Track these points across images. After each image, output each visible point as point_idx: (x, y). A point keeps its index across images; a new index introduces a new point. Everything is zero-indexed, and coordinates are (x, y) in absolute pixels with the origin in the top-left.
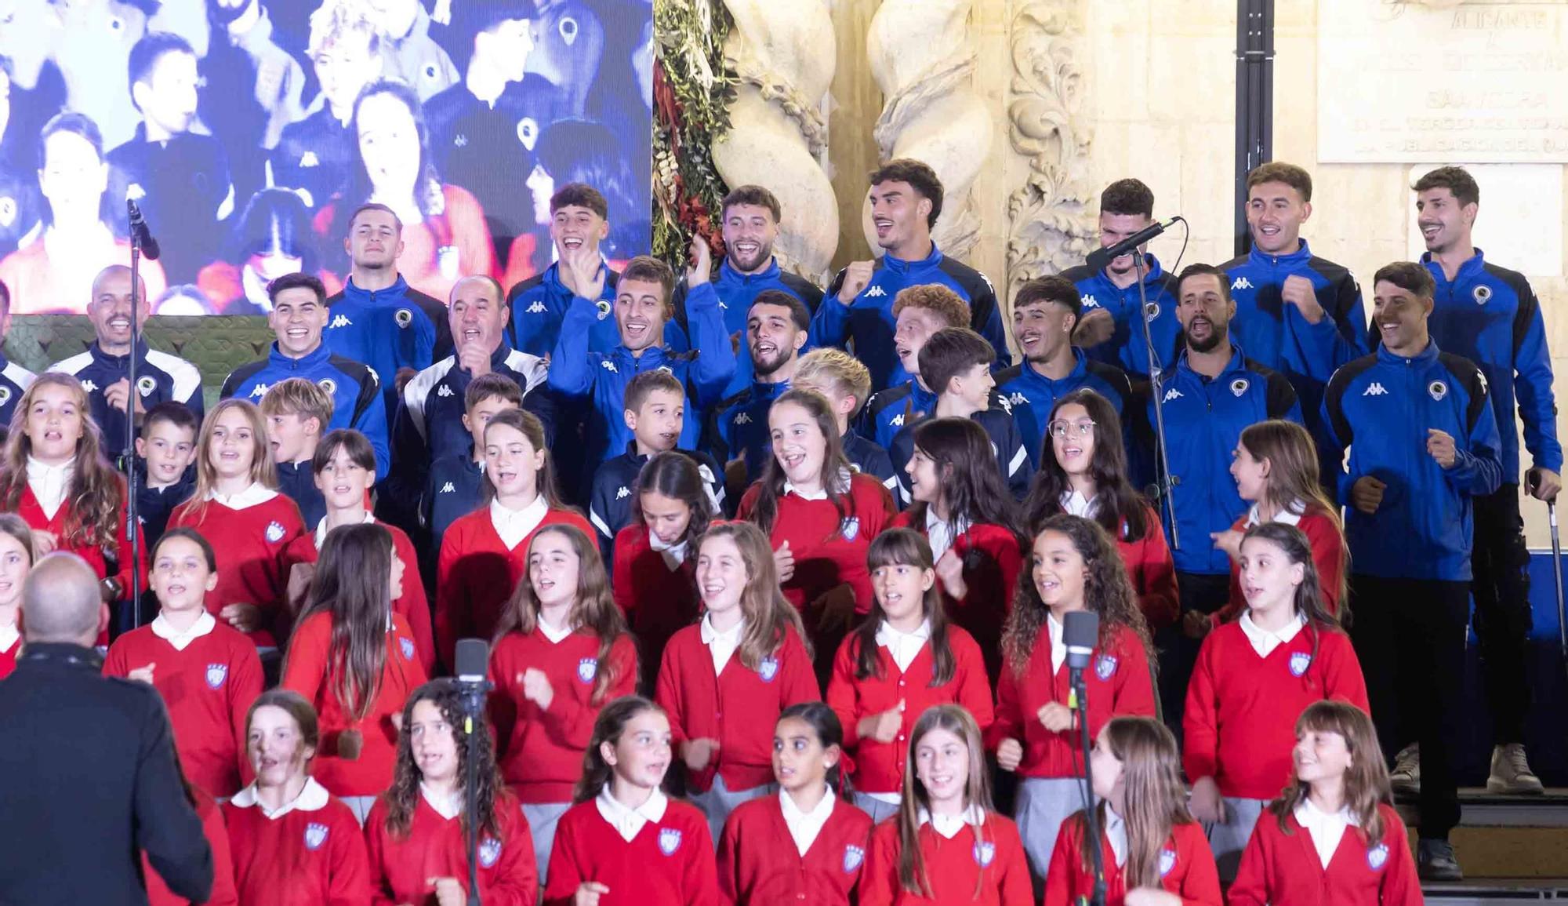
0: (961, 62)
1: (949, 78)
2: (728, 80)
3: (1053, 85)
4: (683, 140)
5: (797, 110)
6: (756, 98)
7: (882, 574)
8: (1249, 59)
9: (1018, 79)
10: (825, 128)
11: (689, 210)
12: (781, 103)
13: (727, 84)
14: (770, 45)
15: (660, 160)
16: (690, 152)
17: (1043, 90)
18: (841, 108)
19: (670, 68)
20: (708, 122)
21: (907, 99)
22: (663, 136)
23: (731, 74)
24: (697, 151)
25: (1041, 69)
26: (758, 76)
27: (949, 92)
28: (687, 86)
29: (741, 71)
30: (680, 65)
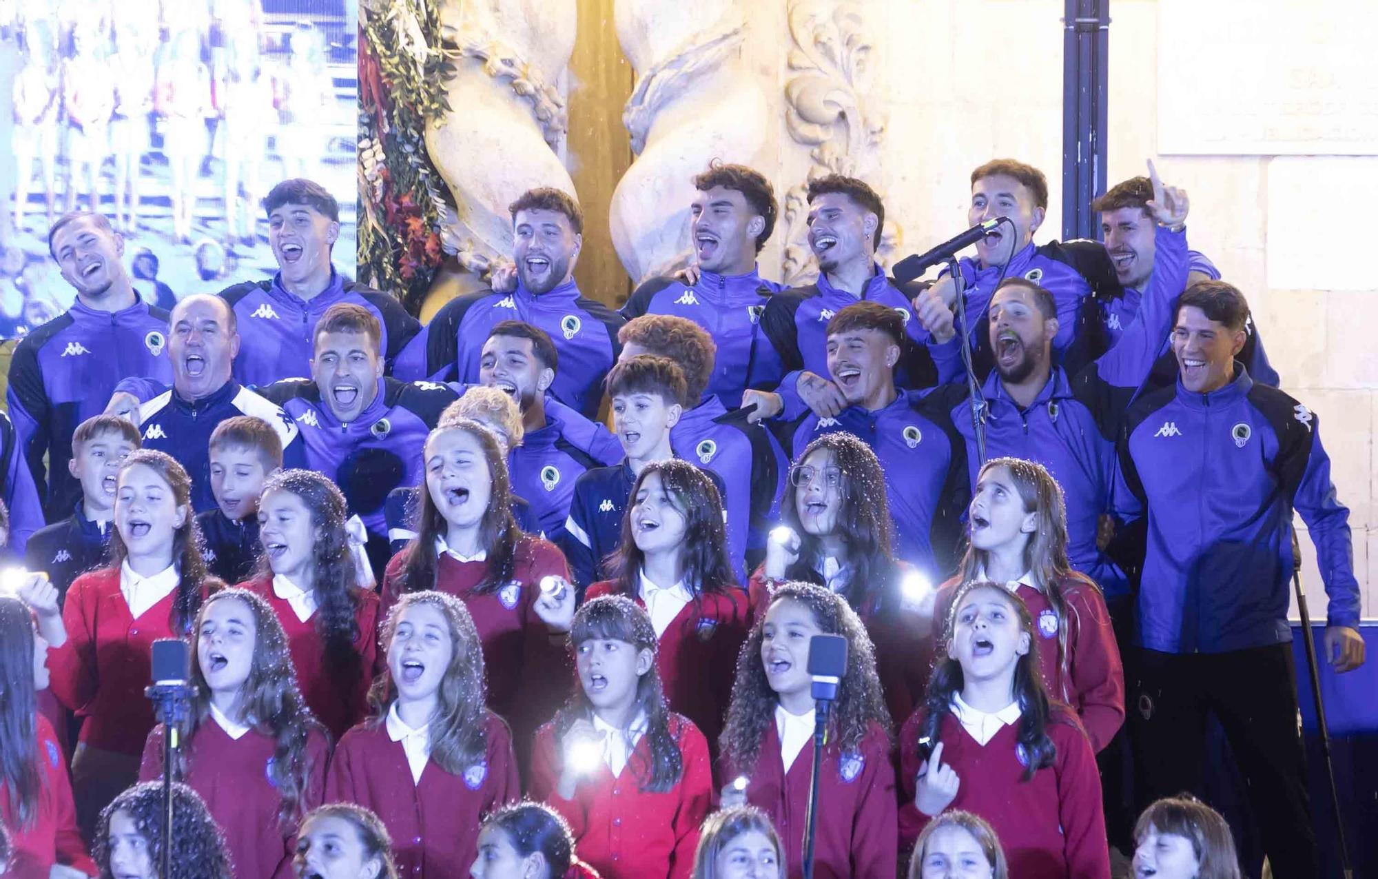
0: (728, 32)
1: (715, 49)
2: (446, 52)
3: (838, 59)
4: (390, 125)
5: (530, 88)
6: (480, 73)
7: (586, 649)
8: (1080, 29)
9: (796, 52)
10: (563, 112)
11: (399, 211)
12: (510, 79)
13: (445, 57)
14: (497, 10)
15: (362, 150)
16: (399, 139)
17: (825, 64)
18: (582, 86)
19: (375, 38)
20: (422, 103)
21: (664, 75)
22: (366, 120)
23: (449, 45)
24: (408, 139)
25: (824, 39)
26: (482, 48)
27: (713, 67)
28: (396, 60)
29: (462, 41)
30: (388, 34)
